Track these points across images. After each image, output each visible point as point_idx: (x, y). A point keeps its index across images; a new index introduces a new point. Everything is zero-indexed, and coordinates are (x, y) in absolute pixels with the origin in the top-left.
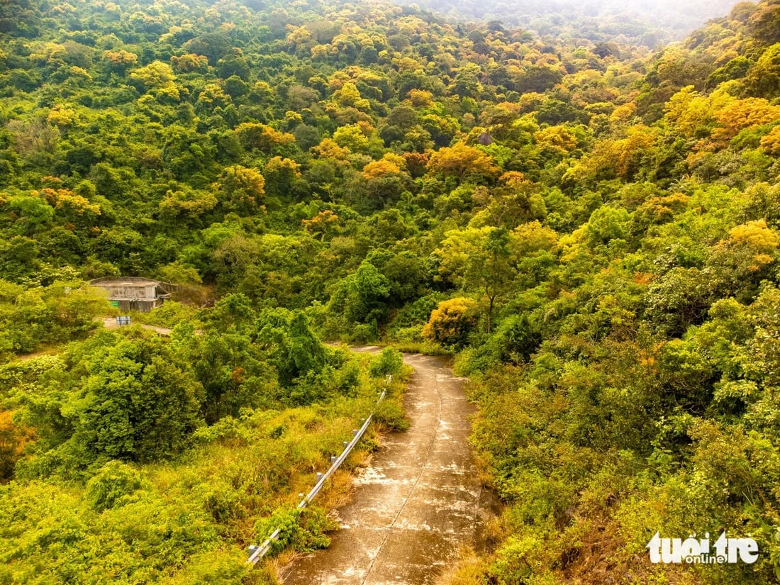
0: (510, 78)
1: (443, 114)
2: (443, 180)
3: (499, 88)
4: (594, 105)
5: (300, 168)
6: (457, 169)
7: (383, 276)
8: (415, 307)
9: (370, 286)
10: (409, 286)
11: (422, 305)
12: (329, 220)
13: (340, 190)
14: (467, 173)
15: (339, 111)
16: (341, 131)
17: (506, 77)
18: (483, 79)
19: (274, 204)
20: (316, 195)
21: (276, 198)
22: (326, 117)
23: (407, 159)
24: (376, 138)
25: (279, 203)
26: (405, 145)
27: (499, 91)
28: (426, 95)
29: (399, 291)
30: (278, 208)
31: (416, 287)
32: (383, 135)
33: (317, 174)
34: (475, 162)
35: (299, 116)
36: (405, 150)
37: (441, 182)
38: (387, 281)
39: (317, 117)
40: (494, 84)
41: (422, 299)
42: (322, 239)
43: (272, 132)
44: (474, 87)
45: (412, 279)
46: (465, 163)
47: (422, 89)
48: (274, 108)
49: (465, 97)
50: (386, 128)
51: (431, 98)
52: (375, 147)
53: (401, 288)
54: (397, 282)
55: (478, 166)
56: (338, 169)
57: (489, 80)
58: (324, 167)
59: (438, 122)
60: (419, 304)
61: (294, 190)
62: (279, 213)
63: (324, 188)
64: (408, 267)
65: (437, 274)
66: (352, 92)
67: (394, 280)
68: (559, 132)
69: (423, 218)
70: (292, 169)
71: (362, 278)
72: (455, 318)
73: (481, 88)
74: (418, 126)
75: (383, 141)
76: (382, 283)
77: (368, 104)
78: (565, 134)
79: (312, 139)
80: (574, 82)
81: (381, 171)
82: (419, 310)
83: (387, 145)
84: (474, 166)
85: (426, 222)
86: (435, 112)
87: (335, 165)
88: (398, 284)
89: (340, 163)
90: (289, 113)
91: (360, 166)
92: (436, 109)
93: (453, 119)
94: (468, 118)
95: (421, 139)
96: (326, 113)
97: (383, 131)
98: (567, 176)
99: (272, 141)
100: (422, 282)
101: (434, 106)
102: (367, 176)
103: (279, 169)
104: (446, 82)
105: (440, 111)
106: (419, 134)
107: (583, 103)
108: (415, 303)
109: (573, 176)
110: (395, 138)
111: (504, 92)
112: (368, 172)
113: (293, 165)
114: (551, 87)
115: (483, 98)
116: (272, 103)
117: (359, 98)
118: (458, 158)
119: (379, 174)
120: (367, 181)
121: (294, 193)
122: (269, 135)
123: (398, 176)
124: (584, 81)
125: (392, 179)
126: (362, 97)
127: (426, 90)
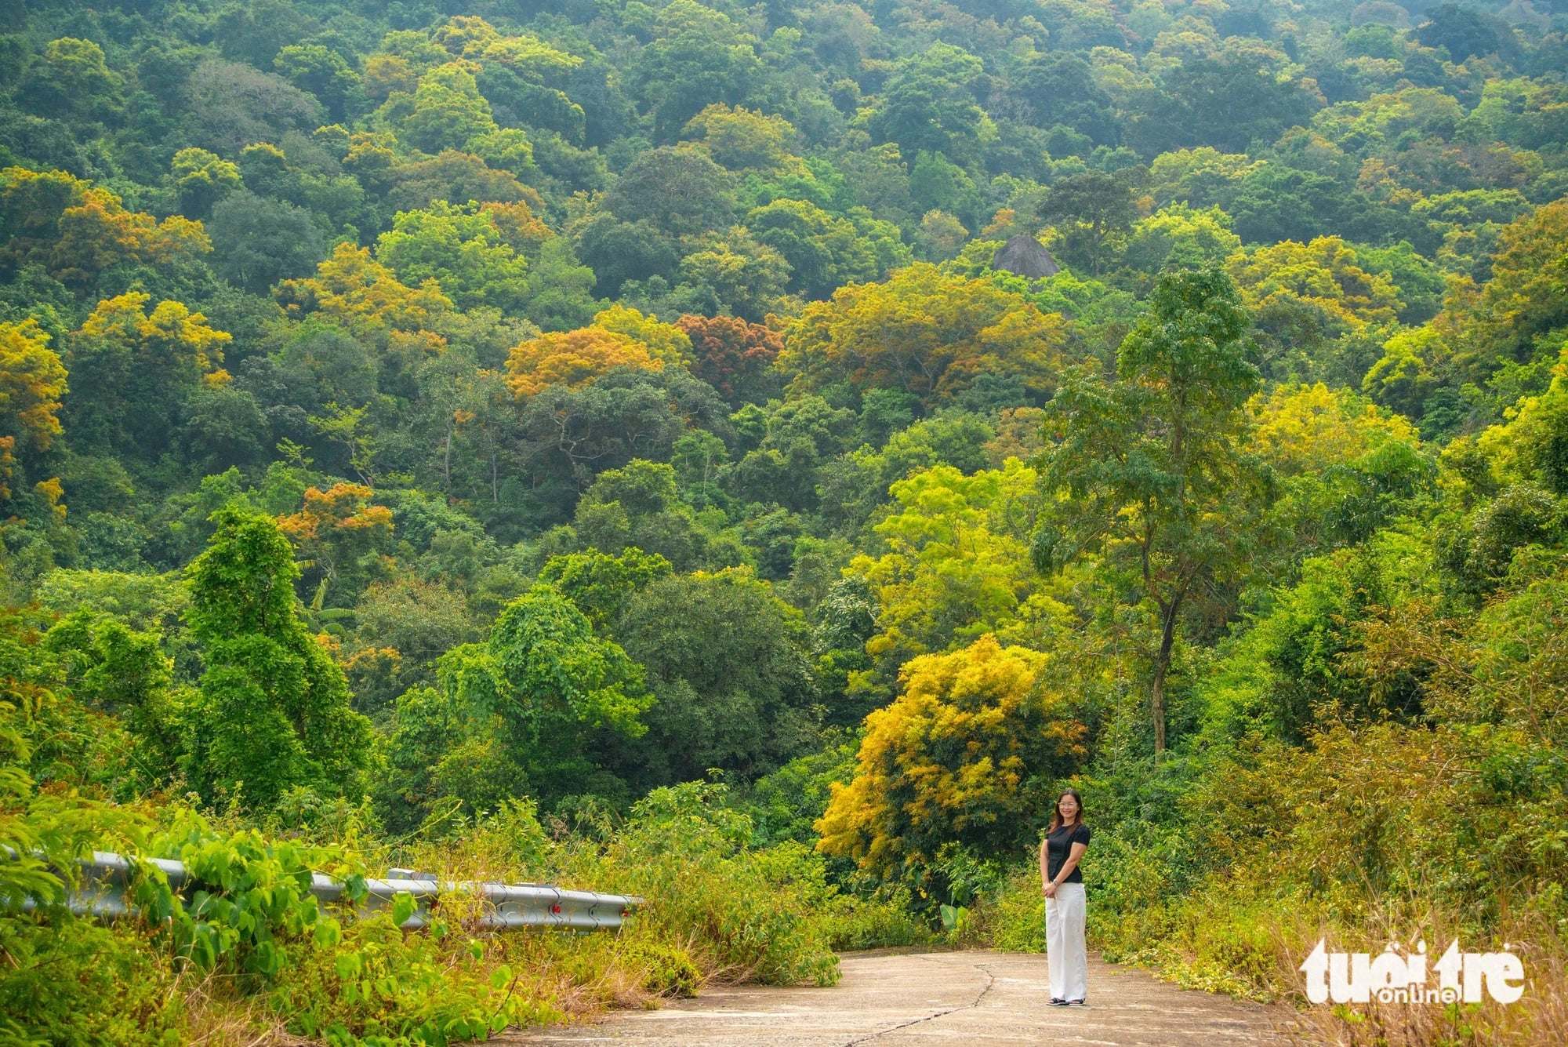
0: (1104, 102)
1: (839, 205)
2: (856, 404)
3: (1062, 136)
4: (1447, 198)
5: (227, 348)
6: (914, 366)
7: (619, 651)
8: (765, 798)
9: (556, 686)
10: (739, 702)
11: (798, 790)
12: (355, 521)
13: (400, 438)
14: (957, 375)
15: (403, 163)
16: (411, 228)
17: (1084, 96)
18: (993, 99)
19: (99, 486)
20: (294, 450)
21: (114, 464)
22: (349, 182)
23: (696, 336)
24: (560, 262)
25: (123, 482)
26: (683, 293)
27: (1060, 148)
28: (770, 127)
29: (694, 722)
30: (119, 502)
31: (767, 713)
32: (592, 252)
33: (301, 371)
34: (990, 333)
35: (231, 169)
36: (682, 309)
37: (843, 413)
38: (637, 672)
39: (306, 179)
40: (1041, 120)
41: (799, 767)
42: (318, 600)
43: (109, 208)
44: (962, 122)
45: (748, 672)
46: (945, 337)
47: (751, 107)
48: (121, 142)
49: (924, 154)
50: (600, 227)
51: (788, 145)
52: (556, 293)
53: (700, 711)
54: (682, 682)
55: (1002, 349)
56: (392, 363)
57: (1022, 104)
58: (335, 344)
59: (820, 230)
60: (785, 783)
61: (197, 433)
62: (119, 523)
63: (331, 424)
64: (731, 616)
65: (865, 664)
66: (458, 99)
67: (668, 676)
68: (1326, 262)
69: (773, 533)
70: (190, 350)
71: (519, 647)
72: (991, 715)
73: (987, 126)
74: (741, 231)
75: (588, 272)
76: (611, 677)
77: (527, 148)
78: (1349, 269)
79: (280, 253)
80: (1357, 124)
81: (584, 362)
82: (784, 810)
83: (607, 290)
84: (986, 349)
85: (784, 549)
86: (803, 191)
87: (382, 347)
88: (685, 690)
89: (404, 340)
90: (187, 157)
91: (490, 355)
92: (809, 179)
93: (879, 225)
94: (936, 228)
95: (752, 278)
96: (349, 168)
97: (587, 240)
98: (1387, 370)
99: (111, 244)
100: (795, 695)
101: (802, 169)
102: (523, 383)
103: (135, 349)
104: (845, 102)
105: (826, 191)
106: (740, 260)
107: (1402, 194)
108: (763, 783)
109: (1412, 368)
110: (641, 268)
111: (1083, 150)
112: (528, 368)
113: (197, 332)
114: (1273, 135)
115: (994, 166)
116: (114, 122)
117: (491, 124)
118: (917, 315)
119: (578, 376)
120: (520, 405)
121: (196, 445)
122: (95, 214)
123: (658, 383)
124: (1396, 126)
125: (632, 396)
126: (501, 121)
127: (768, 111)
